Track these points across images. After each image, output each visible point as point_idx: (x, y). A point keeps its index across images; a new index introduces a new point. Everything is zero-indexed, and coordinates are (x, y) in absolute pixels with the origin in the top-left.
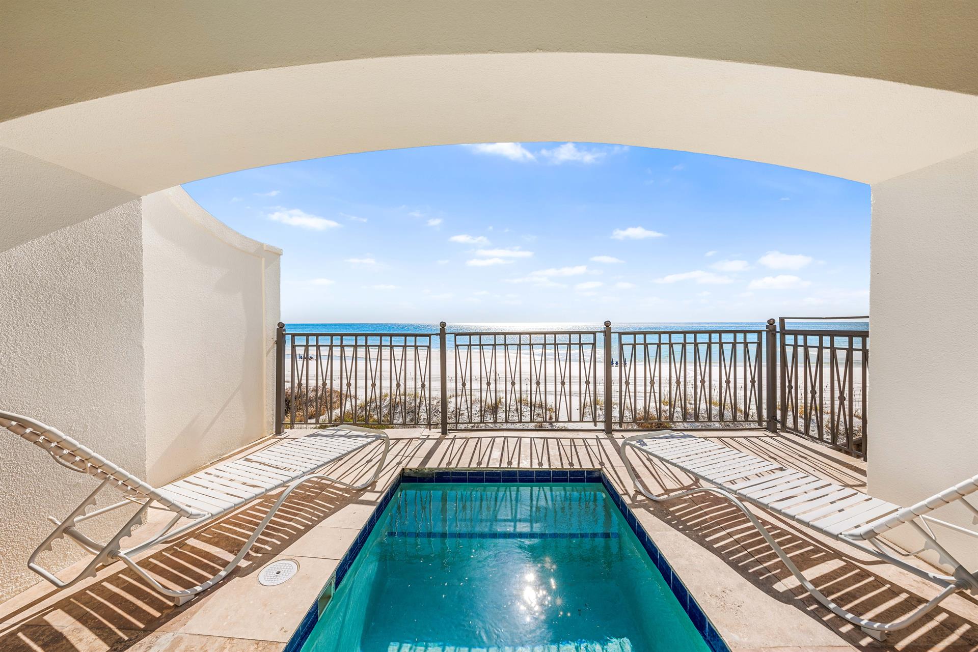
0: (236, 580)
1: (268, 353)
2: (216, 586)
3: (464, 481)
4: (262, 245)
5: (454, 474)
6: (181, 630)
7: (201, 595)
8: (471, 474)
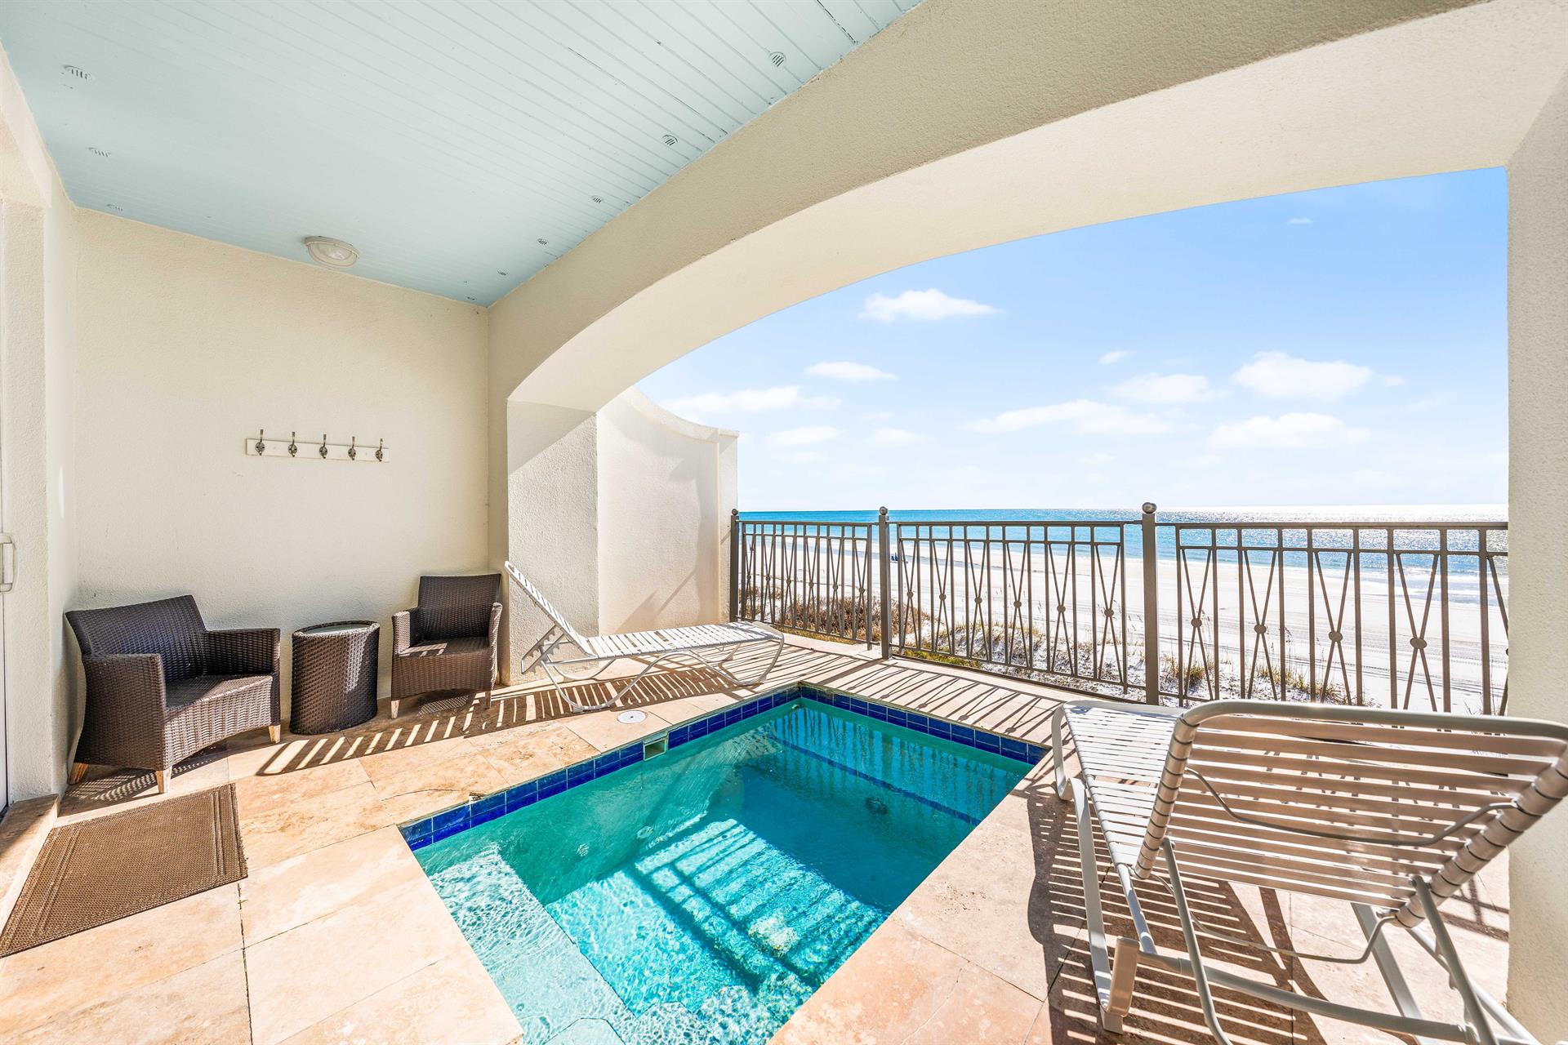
0: (608, 712)
1: (723, 541)
2: (597, 711)
3: (864, 712)
4: (716, 430)
5: (854, 701)
6: (565, 724)
7: (586, 712)
8: (872, 706)
